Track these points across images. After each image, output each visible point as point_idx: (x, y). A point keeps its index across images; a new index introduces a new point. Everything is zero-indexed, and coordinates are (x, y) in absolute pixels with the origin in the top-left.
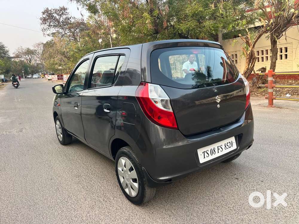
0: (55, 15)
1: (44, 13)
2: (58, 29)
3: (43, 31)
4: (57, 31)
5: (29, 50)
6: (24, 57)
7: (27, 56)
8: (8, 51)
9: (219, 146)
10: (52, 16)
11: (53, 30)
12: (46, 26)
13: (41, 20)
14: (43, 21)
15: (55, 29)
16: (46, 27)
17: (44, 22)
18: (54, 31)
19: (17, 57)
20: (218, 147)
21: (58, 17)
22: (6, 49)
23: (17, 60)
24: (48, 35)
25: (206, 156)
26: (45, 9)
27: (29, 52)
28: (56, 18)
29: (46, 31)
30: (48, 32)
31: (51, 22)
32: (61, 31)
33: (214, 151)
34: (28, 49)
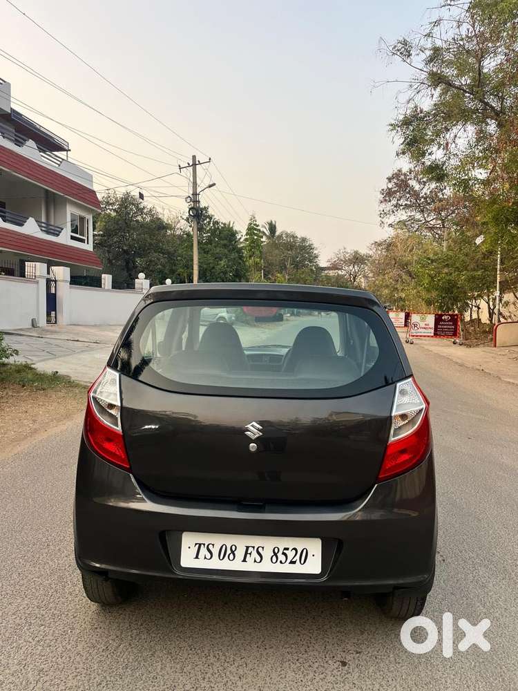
0: (413, 183)
1: (390, 180)
2: (413, 214)
3: (382, 216)
4: (410, 216)
5: (358, 256)
6: (347, 268)
7: (351, 268)
8: (317, 257)
9: (254, 547)
10: (407, 185)
11: (403, 215)
12: (388, 207)
13: (383, 194)
14: (385, 196)
15: (406, 212)
16: (388, 209)
17: (387, 198)
18: (404, 217)
19: (335, 267)
20: (247, 548)
21: (417, 187)
22: (315, 252)
23: (331, 273)
24: (391, 225)
25: (201, 555)
26: (396, 171)
27: (357, 259)
28: (413, 189)
29: (388, 216)
30: (392, 219)
31: (401, 197)
32: (418, 216)
33: (233, 552)
34: (356, 252)
